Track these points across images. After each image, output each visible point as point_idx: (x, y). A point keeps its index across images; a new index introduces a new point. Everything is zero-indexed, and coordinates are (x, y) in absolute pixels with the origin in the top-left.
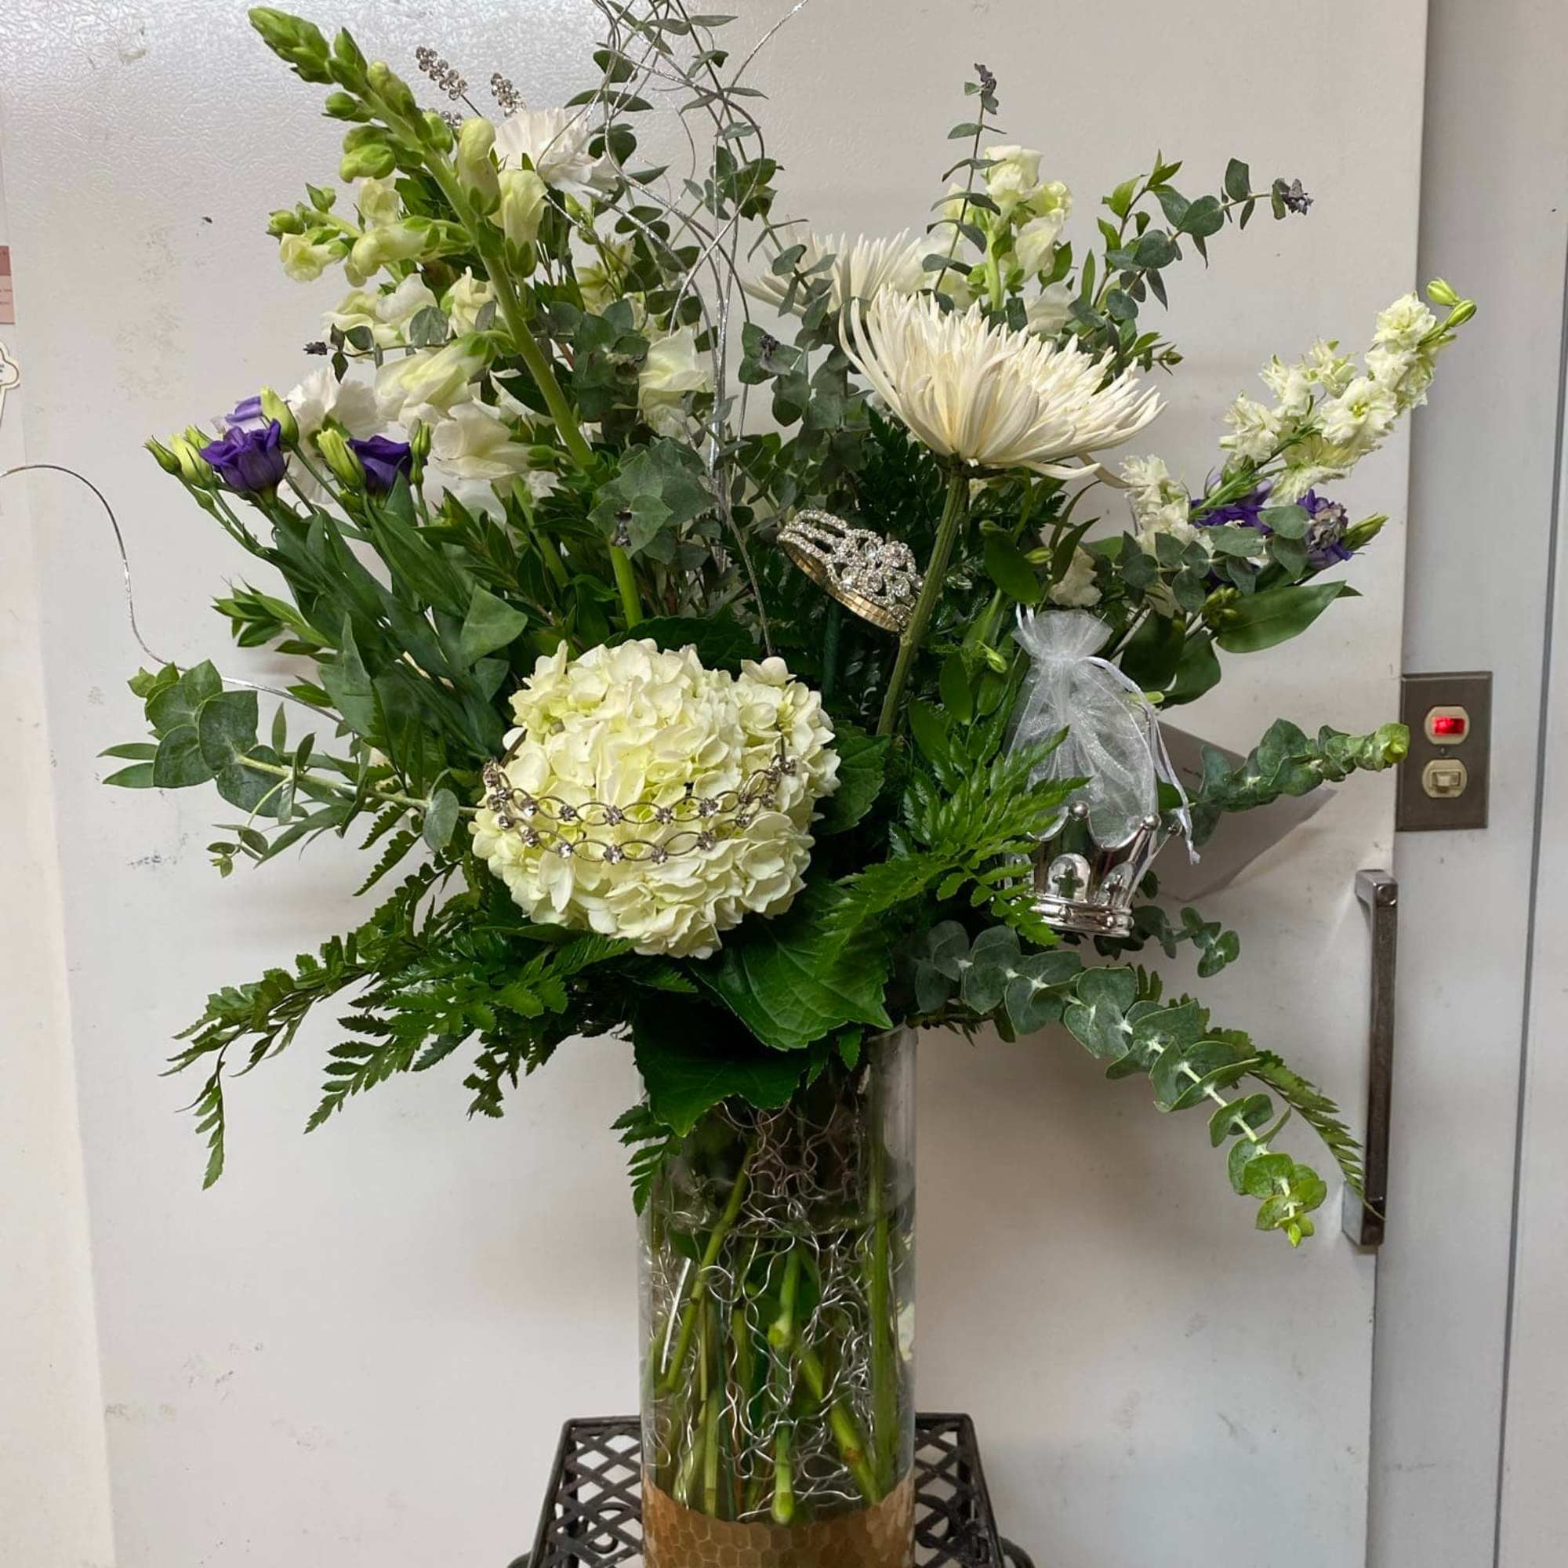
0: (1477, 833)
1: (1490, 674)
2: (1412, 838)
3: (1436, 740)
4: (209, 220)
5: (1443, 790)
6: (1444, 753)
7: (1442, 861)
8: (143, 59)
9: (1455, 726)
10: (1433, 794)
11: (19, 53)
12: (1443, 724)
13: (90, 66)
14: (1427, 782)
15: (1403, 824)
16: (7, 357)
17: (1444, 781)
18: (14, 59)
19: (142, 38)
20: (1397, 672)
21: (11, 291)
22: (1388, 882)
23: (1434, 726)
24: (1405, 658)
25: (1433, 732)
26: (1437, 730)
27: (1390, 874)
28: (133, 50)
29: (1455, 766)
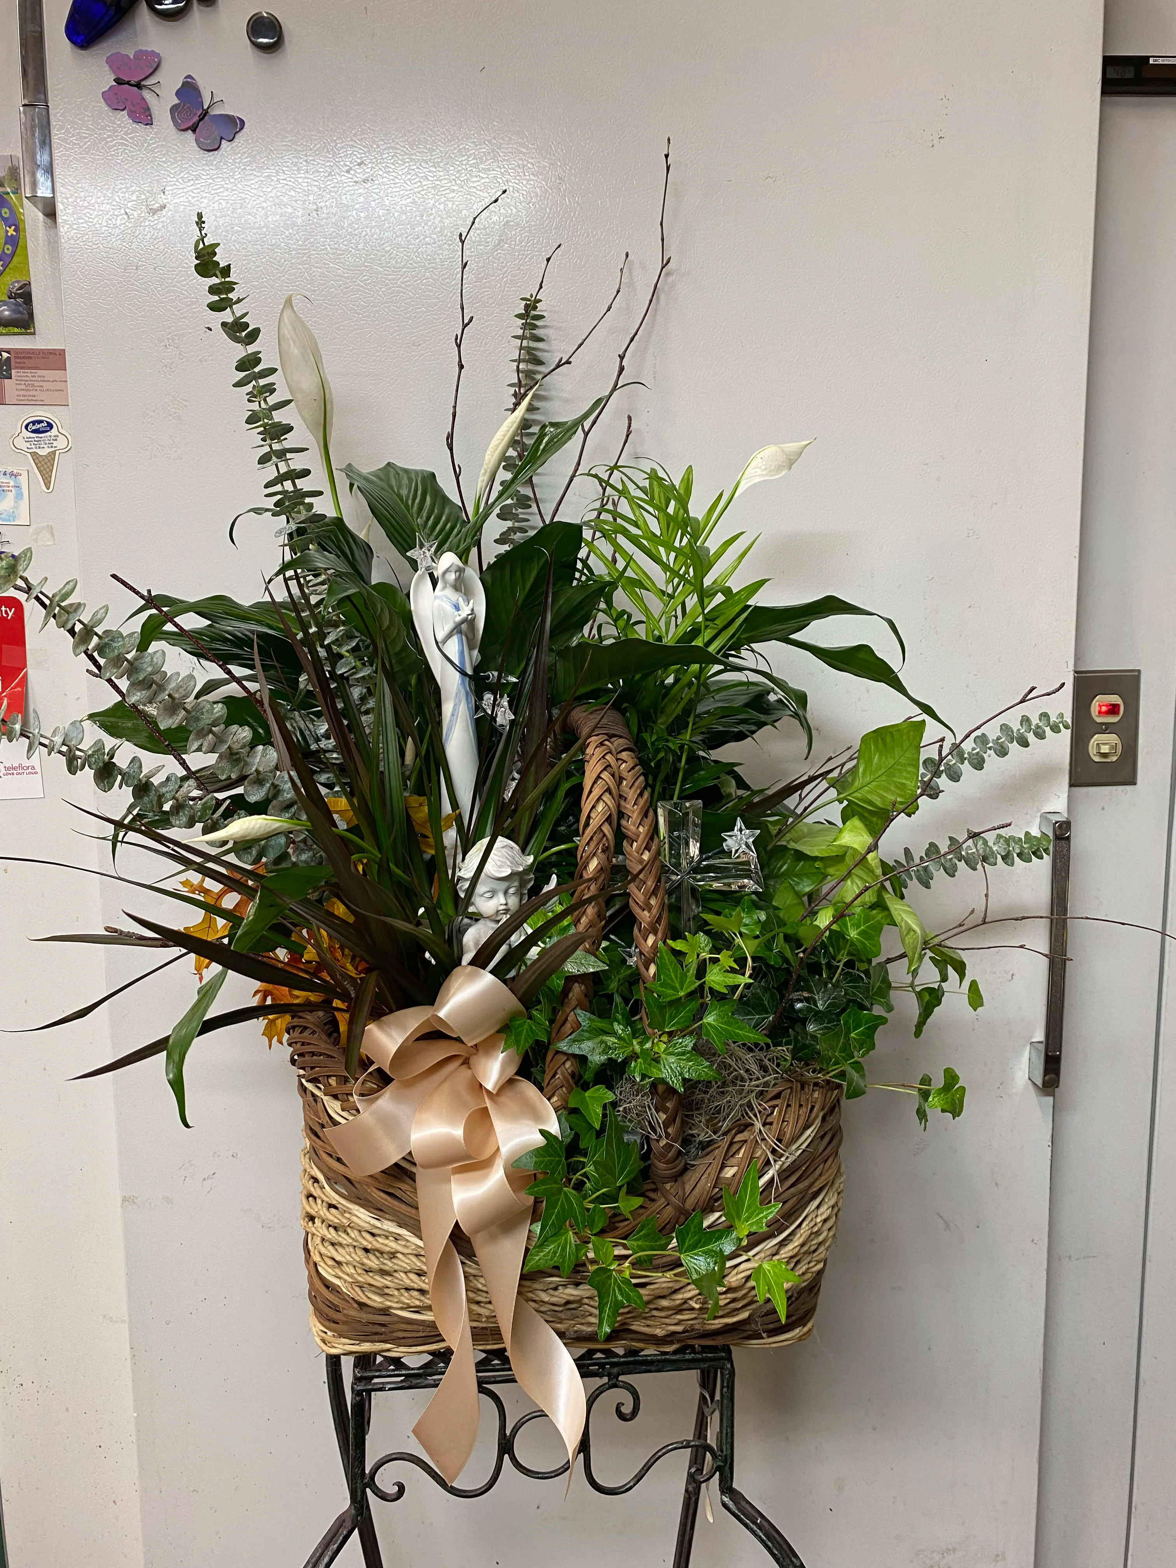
0: (1129, 788)
1: (1139, 671)
2: (1081, 791)
3: (1099, 720)
4: (210, 329)
5: (1104, 755)
6: (1106, 728)
7: (1103, 809)
8: (164, 212)
9: (1113, 709)
10: (1097, 759)
11: (75, 206)
12: (1104, 709)
13: (125, 217)
14: (1092, 750)
15: (1074, 783)
16: (60, 430)
17: (1105, 749)
18: (70, 211)
19: (164, 197)
20: (1071, 667)
21: (66, 381)
22: (1064, 820)
23: (1097, 709)
24: (1077, 659)
25: (1097, 713)
26: (1100, 712)
27: (1066, 816)
28: (157, 205)
29: (1113, 738)
